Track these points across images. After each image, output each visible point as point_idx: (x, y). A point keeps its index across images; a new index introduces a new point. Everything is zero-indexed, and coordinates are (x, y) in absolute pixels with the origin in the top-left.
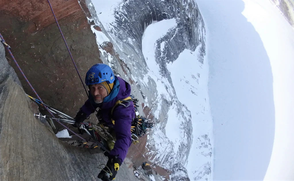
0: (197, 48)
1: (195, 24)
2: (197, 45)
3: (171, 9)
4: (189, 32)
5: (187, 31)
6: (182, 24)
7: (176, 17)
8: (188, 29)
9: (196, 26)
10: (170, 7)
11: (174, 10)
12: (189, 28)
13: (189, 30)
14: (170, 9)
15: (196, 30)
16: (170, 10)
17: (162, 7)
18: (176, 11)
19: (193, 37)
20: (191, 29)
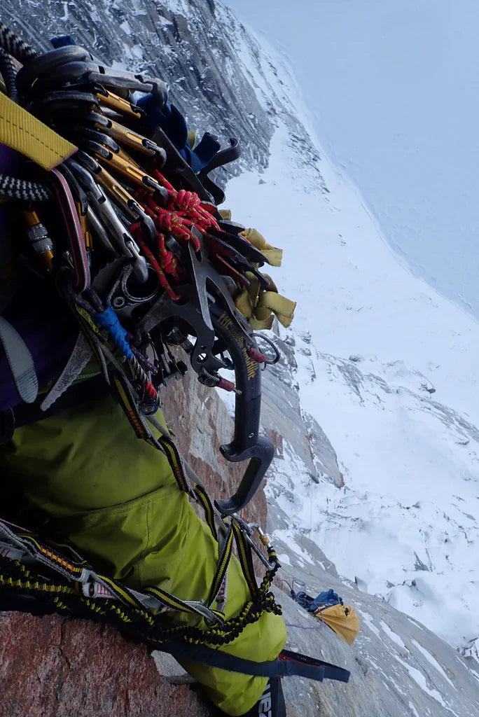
0: (270, 150)
1: (214, 46)
2: (268, 138)
3: (79, 18)
4: (205, 93)
5: (195, 94)
6: (161, 68)
7: (119, 49)
8: (194, 80)
9: (225, 52)
10: (71, 8)
11: (95, 17)
12: (196, 72)
13: (201, 86)
14: (72, 21)
15: (230, 72)
16: (77, 25)
17: (33, 22)
18: (104, 16)
19: (234, 109)
20: (210, 76)
